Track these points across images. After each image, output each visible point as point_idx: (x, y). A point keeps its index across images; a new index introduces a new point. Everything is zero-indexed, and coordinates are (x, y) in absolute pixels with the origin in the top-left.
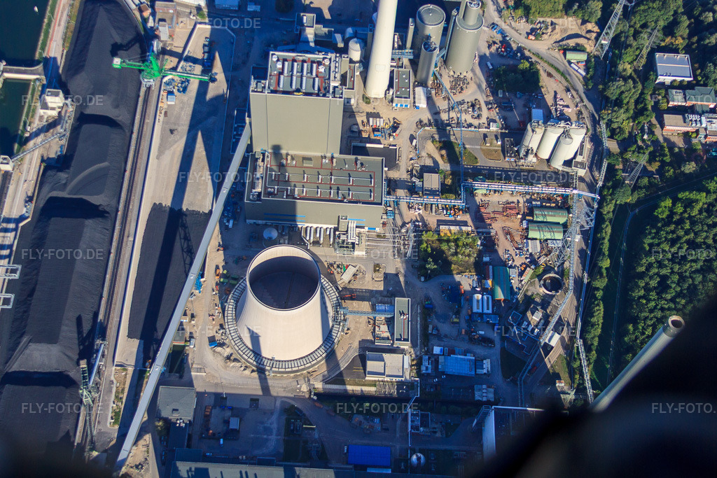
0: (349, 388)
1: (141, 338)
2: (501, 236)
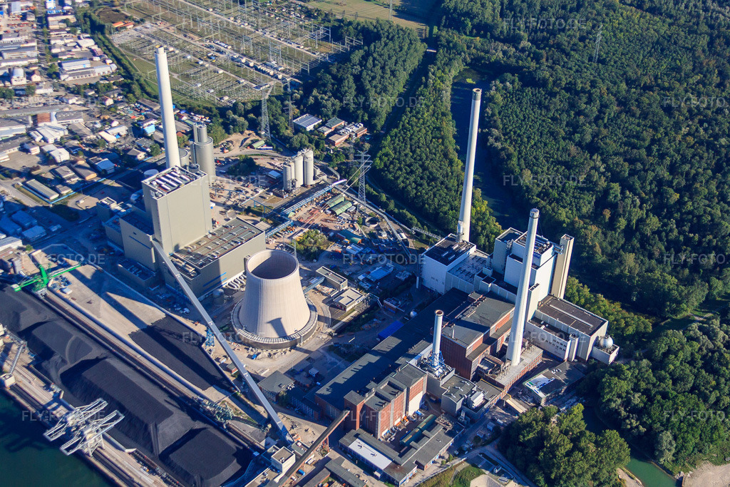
0: (344, 320)
1: (212, 385)
2: (324, 223)
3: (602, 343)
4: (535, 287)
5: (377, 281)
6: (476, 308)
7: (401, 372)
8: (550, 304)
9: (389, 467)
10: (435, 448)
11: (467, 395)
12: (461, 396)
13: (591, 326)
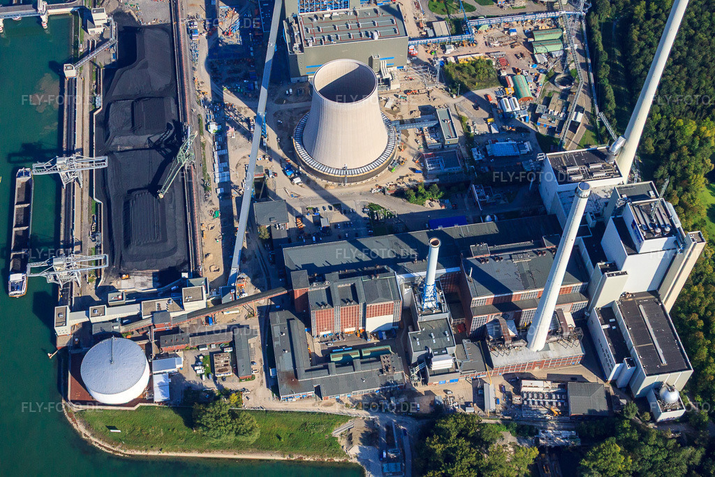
3: (663, 391)
4: (617, 274)
5: (493, 157)
6: (535, 256)
7: (376, 281)
8: (642, 304)
9: (287, 373)
10: (352, 385)
11: (434, 350)
12: (426, 348)
13: (664, 362)
